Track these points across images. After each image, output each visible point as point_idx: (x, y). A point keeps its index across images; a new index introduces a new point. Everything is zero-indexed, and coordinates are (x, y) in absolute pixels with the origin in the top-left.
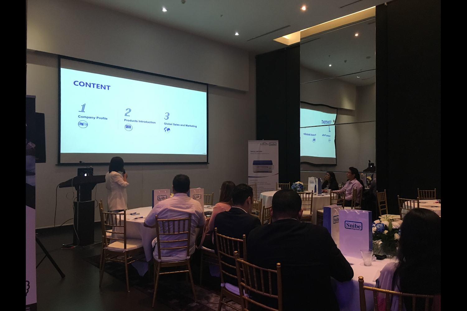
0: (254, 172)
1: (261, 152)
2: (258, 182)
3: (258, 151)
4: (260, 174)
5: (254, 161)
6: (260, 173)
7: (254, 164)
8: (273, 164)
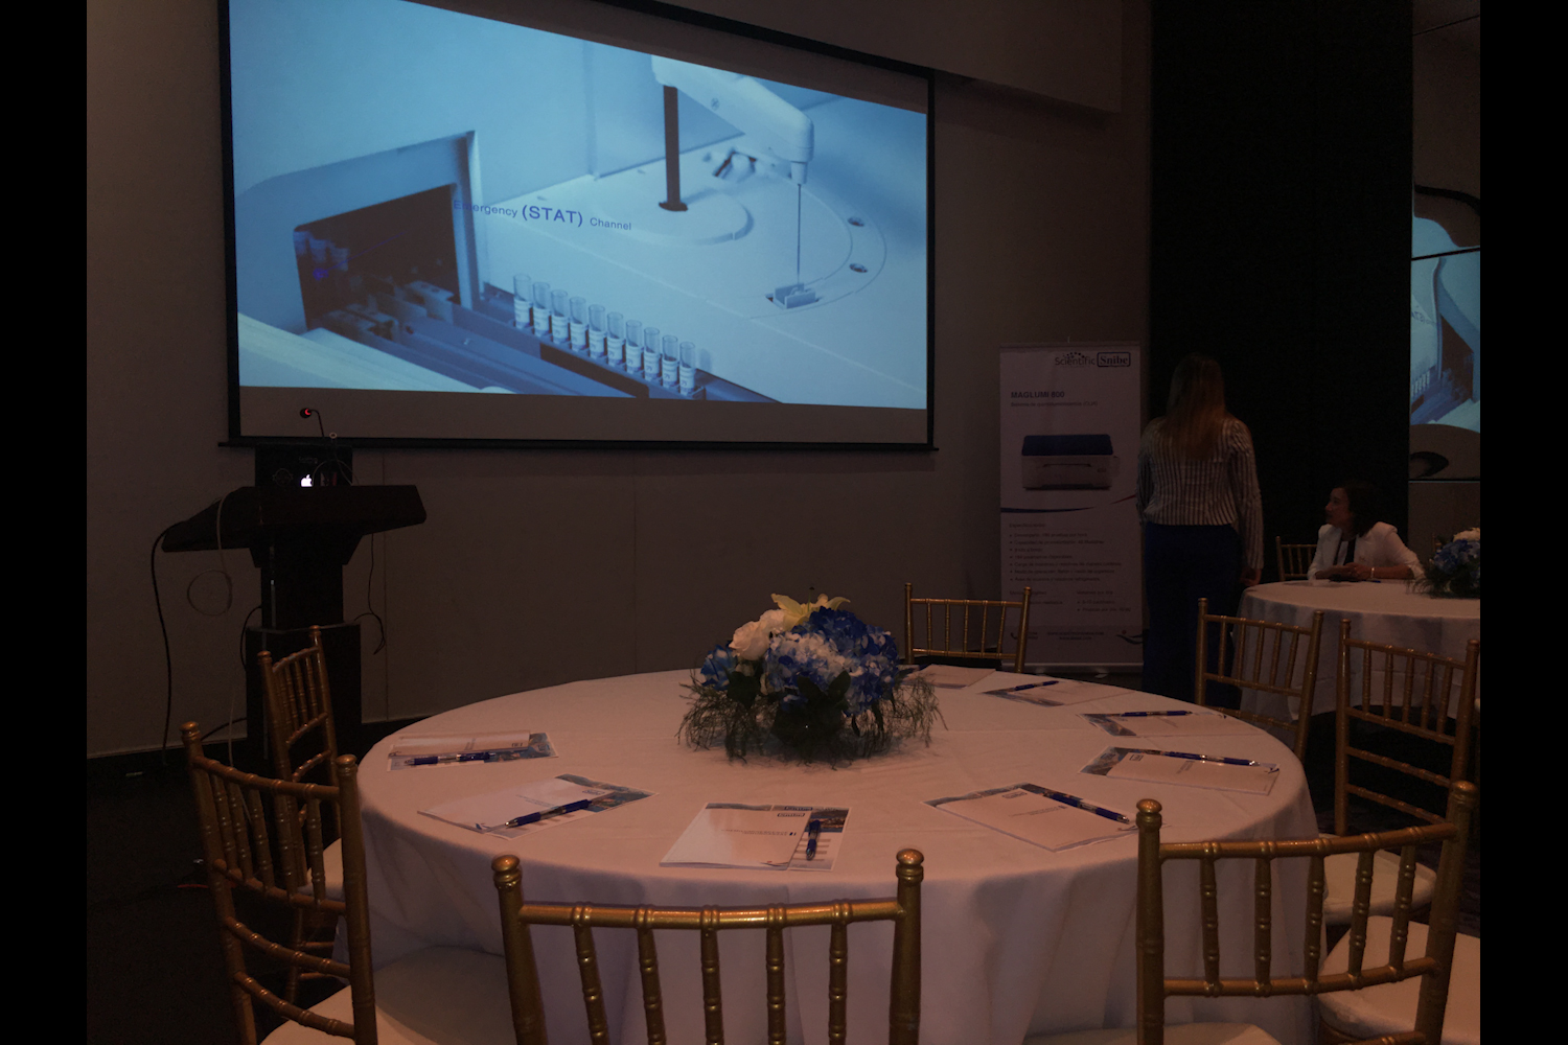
0: (1029, 489)
1: (1061, 394)
2: (1047, 535)
3: (1045, 394)
4: (1052, 499)
5: (1028, 439)
6: (1055, 493)
7: (1025, 452)
8: (1114, 454)
